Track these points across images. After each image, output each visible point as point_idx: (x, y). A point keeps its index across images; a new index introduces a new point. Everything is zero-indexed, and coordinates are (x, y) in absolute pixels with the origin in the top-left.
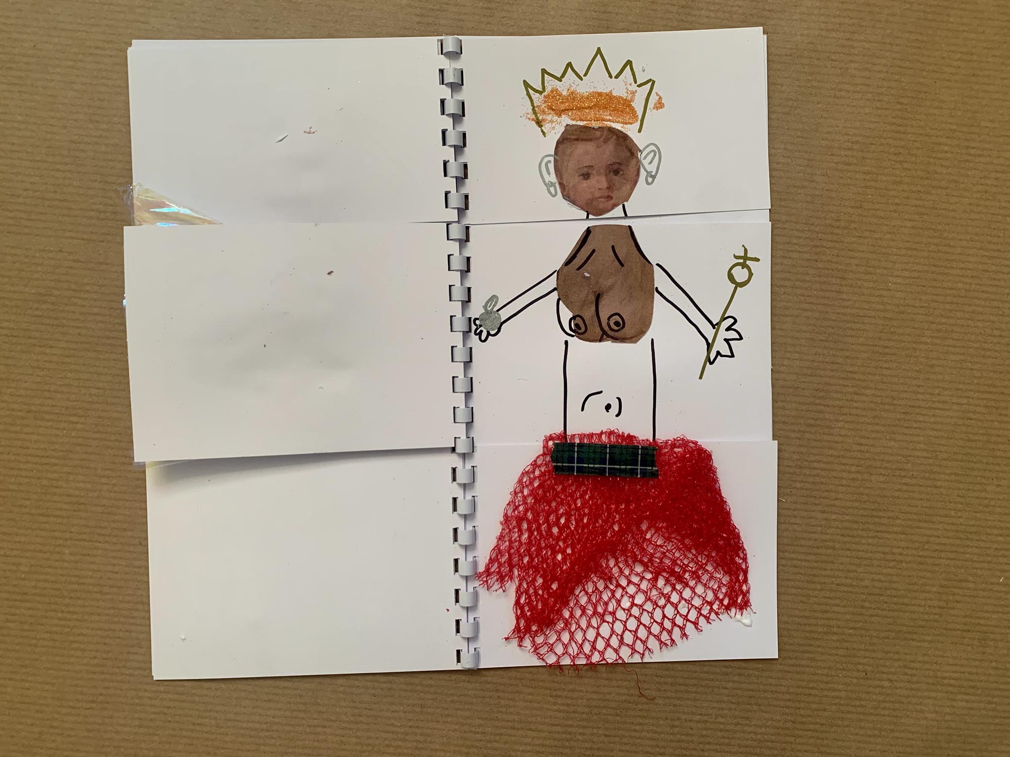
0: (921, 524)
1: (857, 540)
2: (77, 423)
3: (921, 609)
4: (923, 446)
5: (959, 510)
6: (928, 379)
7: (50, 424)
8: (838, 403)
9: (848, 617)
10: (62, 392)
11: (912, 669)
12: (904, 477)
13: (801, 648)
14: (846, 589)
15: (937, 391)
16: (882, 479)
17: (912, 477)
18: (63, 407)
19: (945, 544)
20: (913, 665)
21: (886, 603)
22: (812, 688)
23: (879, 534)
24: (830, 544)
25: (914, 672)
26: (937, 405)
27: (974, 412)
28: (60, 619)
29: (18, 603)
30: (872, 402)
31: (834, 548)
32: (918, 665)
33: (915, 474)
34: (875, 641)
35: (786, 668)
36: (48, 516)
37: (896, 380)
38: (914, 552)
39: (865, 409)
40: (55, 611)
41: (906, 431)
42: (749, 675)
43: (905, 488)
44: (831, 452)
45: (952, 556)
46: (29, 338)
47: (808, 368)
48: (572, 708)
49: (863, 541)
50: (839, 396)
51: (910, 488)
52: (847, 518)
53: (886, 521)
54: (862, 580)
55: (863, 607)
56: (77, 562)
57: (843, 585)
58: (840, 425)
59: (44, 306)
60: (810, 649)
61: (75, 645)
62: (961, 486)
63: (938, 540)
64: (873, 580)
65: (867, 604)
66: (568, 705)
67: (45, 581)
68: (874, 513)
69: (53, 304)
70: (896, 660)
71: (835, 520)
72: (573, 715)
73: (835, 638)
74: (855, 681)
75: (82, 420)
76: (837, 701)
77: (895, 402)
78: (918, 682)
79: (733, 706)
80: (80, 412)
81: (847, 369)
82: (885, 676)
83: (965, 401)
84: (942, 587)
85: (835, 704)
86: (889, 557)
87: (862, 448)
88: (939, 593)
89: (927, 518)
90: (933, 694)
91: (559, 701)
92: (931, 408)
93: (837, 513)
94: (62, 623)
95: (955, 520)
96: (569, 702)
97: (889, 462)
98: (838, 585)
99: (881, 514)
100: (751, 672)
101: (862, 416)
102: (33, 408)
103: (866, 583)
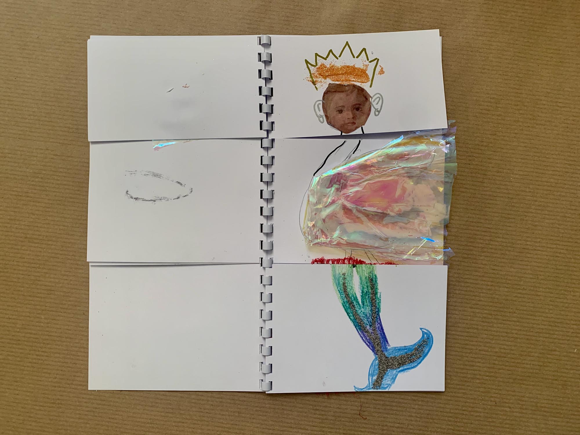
0: (529, 317)
1: (491, 325)
2: (52, 245)
3: (528, 366)
4: (529, 272)
5: (551, 309)
6: (533, 233)
7: (37, 245)
8: (480, 245)
9: (485, 369)
10: (45, 227)
11: (523, 401)
12: (519, 289)
13: (458, 387)
14: (484, 353)
15: (539, 240)
16: (506, 290)
17: (524, 289)
18: (44, 236)
19: (543, 329)
20: (523, 399)
21: (508, 362)
22: (464, 410)
23: (504, 322)
24: (475, 326)
25: (524, 403)
26: (538, 248)
27: (560, 253)
28: (37, 355)
29: (14, 346)
30: (500, 245)
31: (477, 329)
32: (526, 399)
33: (525, 287)
34: (501, 384)
35: (449, 398)
36: (34, 297)
37: (514, 233)
38: (525, 333)
39: (496, 249)
40: (35, 350)
41: (520, 263)
42: (428, 402)
43: (519, 295)
44: (477, 274)
45: (547, 336)
46: (28, 197)
47: (464, 225)
48: (325, 417)
49: (495, 325)
50: (482, 241)
51: (522, 296)
52: (485, 311)
53: (508, 314)
54: (494, 348)
55: (494, 364)
56: (48, 323)
57: (483, 350)
58: (482, 258)
59: (37, 180)
60: (463, 387)
61: (45, 371)
62: (552, 295)
63: (538, 327)
64: (500, 348)
65: (496, 362)
66: (322, 415)
67: (31, 333)
68: (502, 310)
69: (42, 178)
70: (513, 396)
71: (478, 313)
72: (326, 421)
73: (478, 381)
74: (489, 407)
75: (55, 243)
76: (478, 418)
77: (514, 246)
78: (526, 409)
79: (418, 419)
80: (54, 239)
81: (487, 226)
82: (507, 405)
83: (555, 246)
84: (540, 353)
85: (478, 420)
86: (510, 335)
87: (494, 271)
88: (538, 357)
89: (532, 313)
90: (534, 416)
91: (317, 412)
92: (535, 250)
93: (479, 309)
94: (39, 357)
95: (549, 315)
96: (323, 413)
97: (510, 280)
98: (480, 350)
99: (506, 310)
100: (428, 400)
101: (494, 253)
102: (28, 236)
103: (497, 350)
